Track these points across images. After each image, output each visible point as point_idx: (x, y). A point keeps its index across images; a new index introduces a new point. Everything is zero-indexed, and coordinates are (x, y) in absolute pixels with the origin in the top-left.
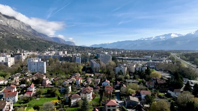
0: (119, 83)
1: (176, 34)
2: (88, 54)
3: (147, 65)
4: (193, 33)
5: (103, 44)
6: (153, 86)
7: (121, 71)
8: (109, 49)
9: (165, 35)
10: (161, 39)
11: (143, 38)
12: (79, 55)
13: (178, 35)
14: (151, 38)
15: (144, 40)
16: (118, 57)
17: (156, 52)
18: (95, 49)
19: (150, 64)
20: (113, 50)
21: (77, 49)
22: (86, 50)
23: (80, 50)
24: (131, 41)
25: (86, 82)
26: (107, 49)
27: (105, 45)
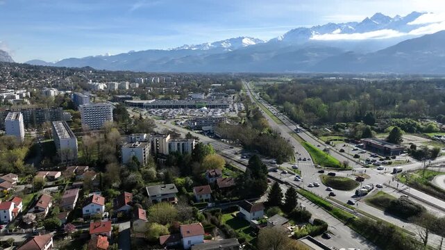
0: (128, 197)
1: (251, 39)
2: (48, 93)
3: (196, 124)
4: (280, 39)
5: (92, 57)
6: (209, 196)
7: (134, 158)
8: (109, 72)
9: (232, 40)
10: (224, 48)
11: (187, 46)
12: (21, 95)
13: (256, 40)
14: (205, 45)
15: (190, 50)
16: (131, 99)
17: (215, 79)
18: (70, 72)
19: (203, 122)
20: (120, 76)
21: (16, 75)
22: (45, 78)
23: (25, 77)
24: (162, 51)
25: (34, 212)
26: (103, 72)
27: (99, 59)
